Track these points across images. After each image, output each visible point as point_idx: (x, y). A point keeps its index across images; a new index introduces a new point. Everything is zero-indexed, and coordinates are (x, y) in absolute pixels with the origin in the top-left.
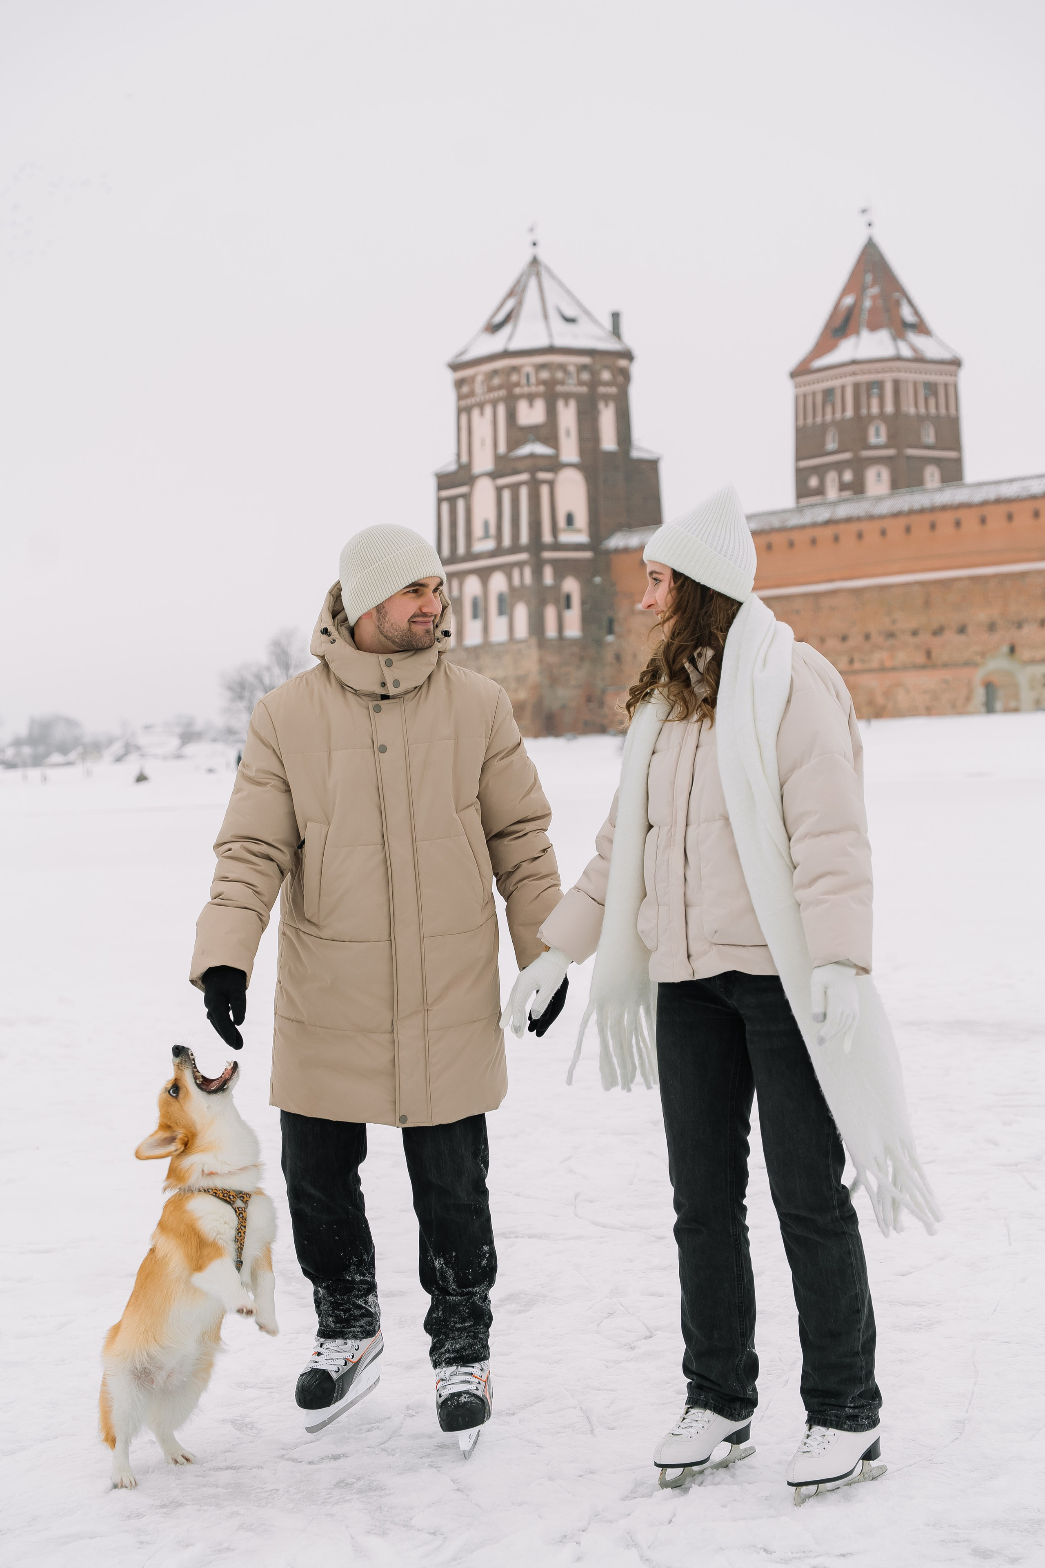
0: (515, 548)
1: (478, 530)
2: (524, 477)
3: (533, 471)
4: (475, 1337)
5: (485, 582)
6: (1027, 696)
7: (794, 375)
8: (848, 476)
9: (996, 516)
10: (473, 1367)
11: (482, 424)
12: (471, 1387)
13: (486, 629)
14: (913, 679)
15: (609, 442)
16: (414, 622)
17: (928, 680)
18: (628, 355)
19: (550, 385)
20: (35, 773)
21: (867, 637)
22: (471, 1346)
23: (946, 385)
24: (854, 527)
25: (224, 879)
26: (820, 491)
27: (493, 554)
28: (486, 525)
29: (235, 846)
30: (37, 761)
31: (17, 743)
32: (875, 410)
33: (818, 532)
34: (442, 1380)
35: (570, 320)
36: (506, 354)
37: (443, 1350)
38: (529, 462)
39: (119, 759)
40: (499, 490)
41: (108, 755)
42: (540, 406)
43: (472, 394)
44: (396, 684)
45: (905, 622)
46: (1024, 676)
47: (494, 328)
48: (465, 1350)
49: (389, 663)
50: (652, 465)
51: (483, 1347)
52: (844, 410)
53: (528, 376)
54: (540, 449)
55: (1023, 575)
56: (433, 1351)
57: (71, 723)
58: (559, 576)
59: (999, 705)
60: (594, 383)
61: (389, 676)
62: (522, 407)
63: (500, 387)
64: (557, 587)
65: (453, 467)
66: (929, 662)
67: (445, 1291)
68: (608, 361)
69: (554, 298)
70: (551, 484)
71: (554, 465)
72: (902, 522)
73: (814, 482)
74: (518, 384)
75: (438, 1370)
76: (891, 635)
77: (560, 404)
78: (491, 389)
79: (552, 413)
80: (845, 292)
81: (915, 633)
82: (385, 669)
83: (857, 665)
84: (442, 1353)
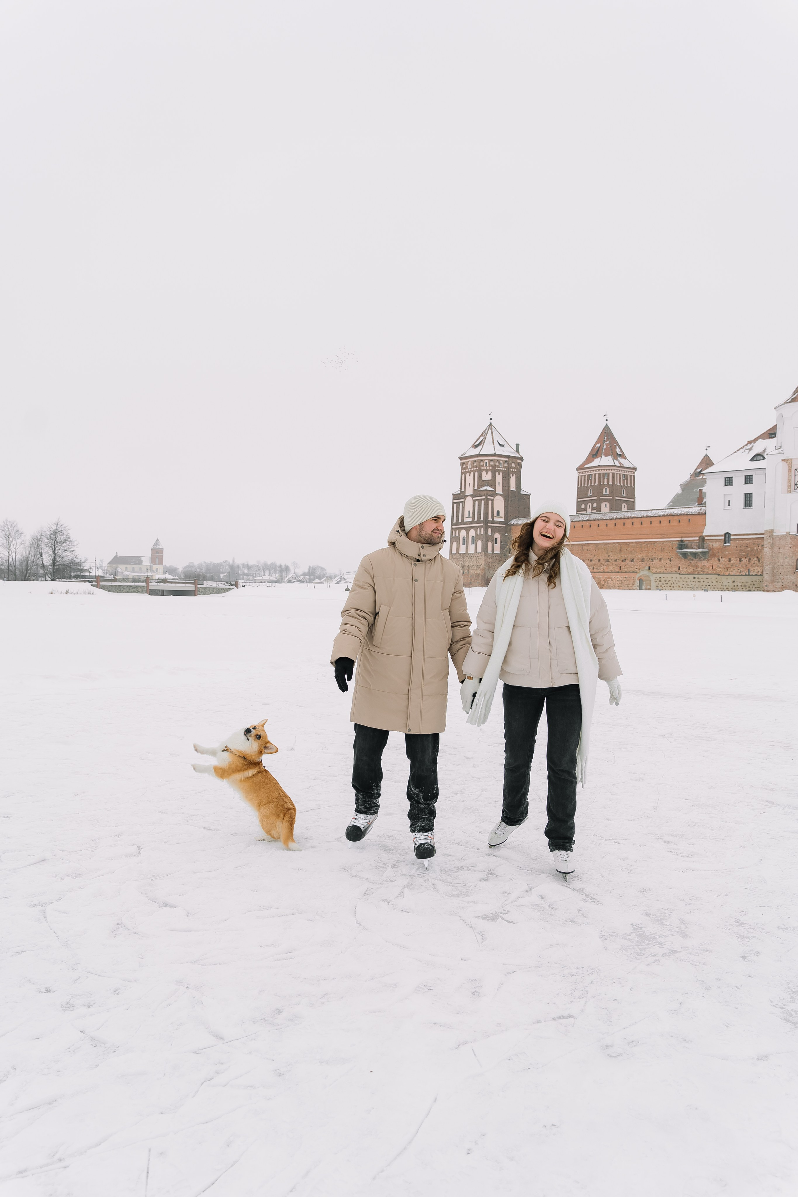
0: (479, 521)
1: (466, 515)
2: (484, 497)
3: (486, 496)
4: (430, 821)
5: (468, 533)
6: (653, 584)
7: (577, 469)
8: (595, 505)
9: (646, 522)
10: (428, 833)
11: (470, 479)
12: (428, 841)
13: (467, 548)
14: (613, 576)
15: (513, 488)
16: (433, 532)
17: (620, 577)
18: (521, 459)
19: (494, 467)
20: (311, 585)
21: (599, 561)
22: (428, 824)
23: (631, 476)
24: (597, 523)
25: (347, 624)
26: (585, 509)
27: (471, 523)
28: (469, 512)
29: (353, 612)
30: (311, 581)
31: (304, 574)
32: (606, 483)
33: (584, 523)
34: (416, 838)
35: (503, 446)
36: (479, 455)
37: (416, 826)
38: (485, 492)
39: (338, 583)
40: (474, 501)
41: (334, 581)
42: (490, 473)
43: (467, 468)
44: (424, 556)
45: (613, 557)
46: (653, 577)
47: (476, 446)
48: (426, 826)
49: (423, 547)
50: (528, 496)
51: (432, 825)
52: (595, 483)
53: (486, 463)
54: (489, 488)
55: (655, 542)
56: (411, 826)
57: (322, 569)
58: (493, 532)
59: (644, 587)
60: (509, 468)
61: (423, 552)
62: (484, 473)
63: (476, 467)
64: (492, 536)
65: (459, 492)
66: (620, 570)
67: (418, 802)
68: (514, 460)
69: (497, 437)
70: (492, 500)
71: (494, 494)
72: (613, 522)
73: (583, 506)
74: (482, 466)
75: (414, 834)
76: (608, 561)
77: (497, 474)
78: (473, 467)
79: (494, 476)
80: (597, 443)
81: (616, 561)
82: (421, 549)
83: (595, 570)
84: (416, 827)
